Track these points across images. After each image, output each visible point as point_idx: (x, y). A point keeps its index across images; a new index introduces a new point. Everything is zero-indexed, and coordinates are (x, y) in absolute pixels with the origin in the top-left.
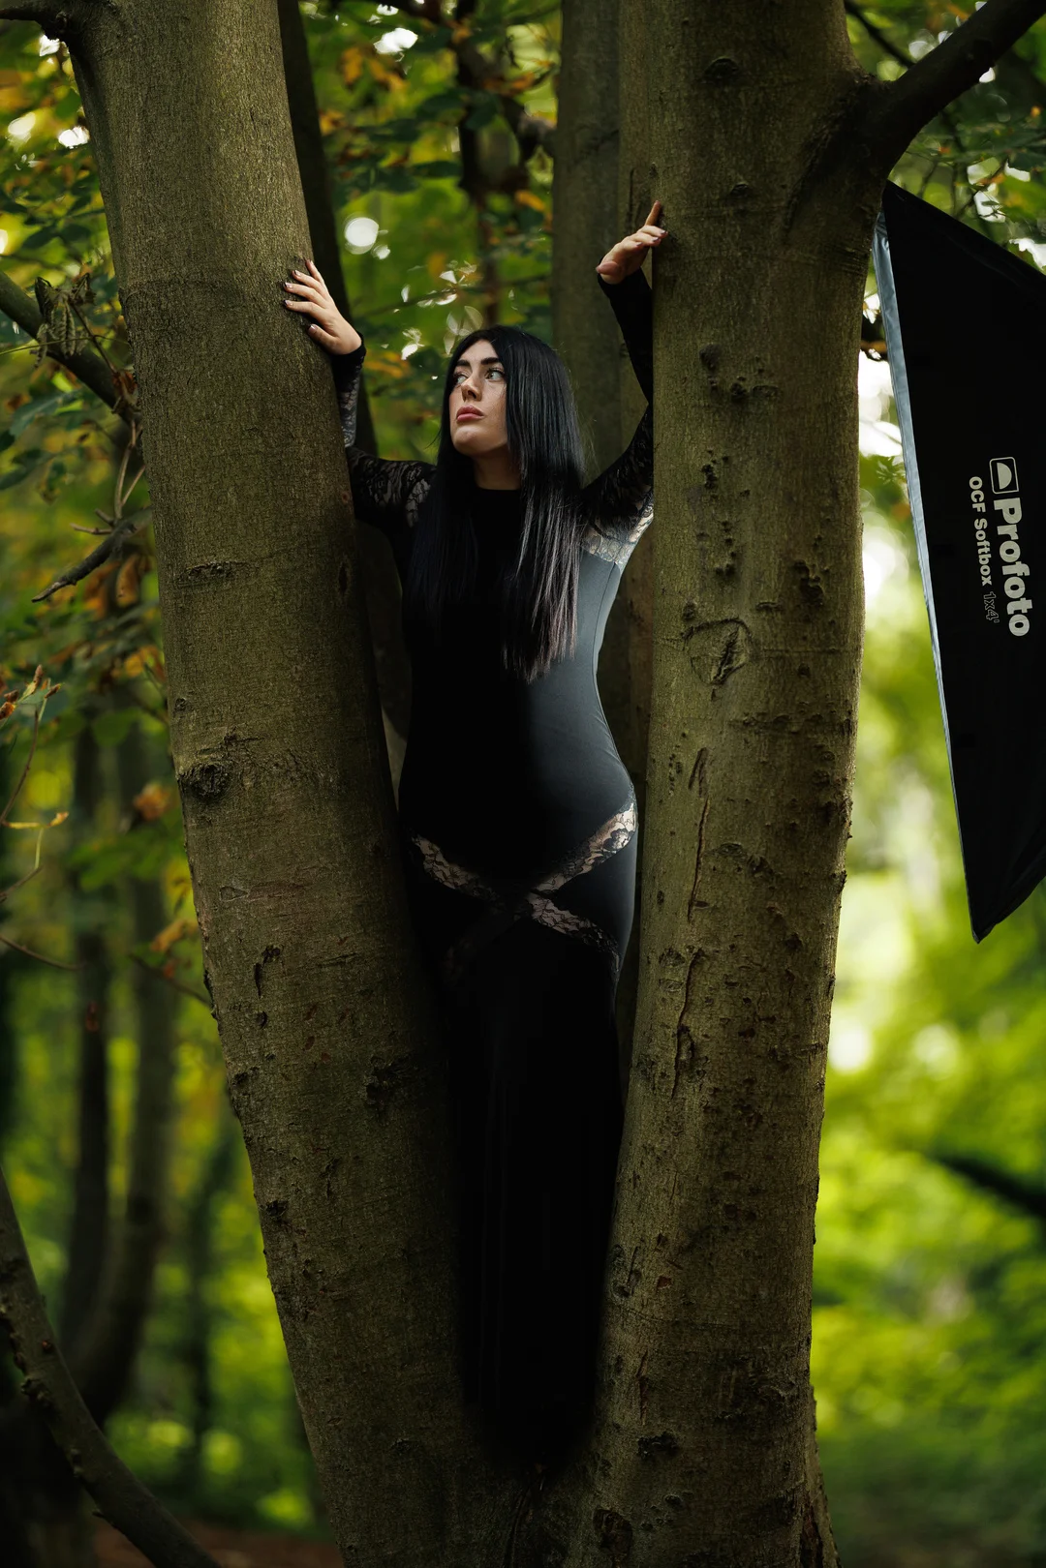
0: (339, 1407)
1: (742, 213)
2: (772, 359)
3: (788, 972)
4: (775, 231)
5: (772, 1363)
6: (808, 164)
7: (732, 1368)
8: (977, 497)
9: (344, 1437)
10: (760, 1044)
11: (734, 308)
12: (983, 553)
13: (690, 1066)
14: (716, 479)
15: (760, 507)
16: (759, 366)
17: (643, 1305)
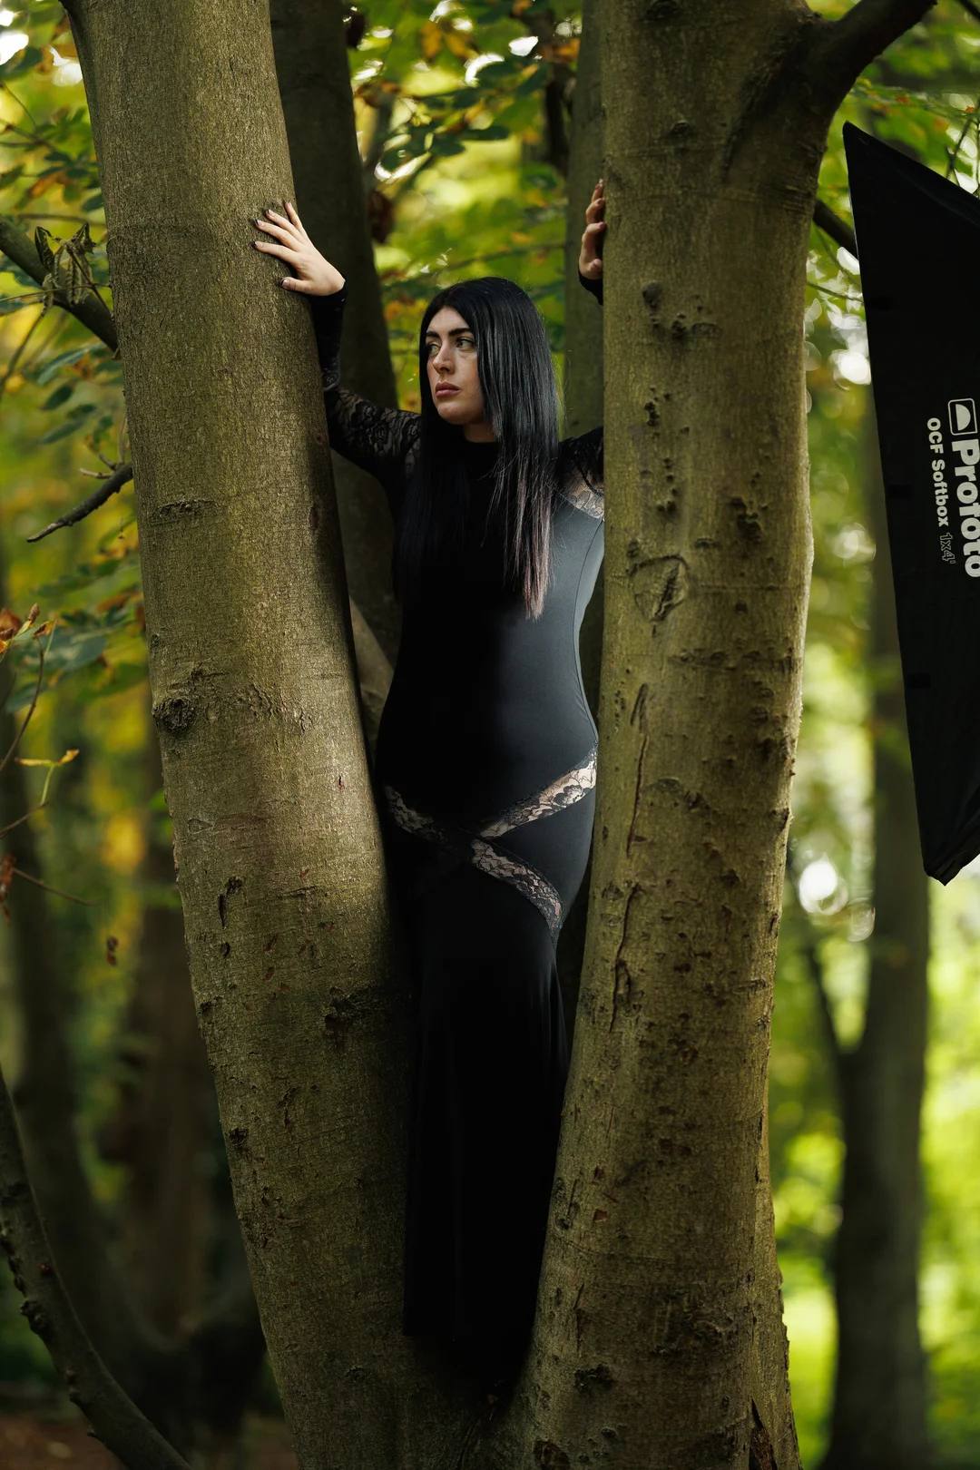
0: (296, 1333)
1: (683, 151)
2: (711, 296)
3: (724, 908)
4: (714, 169)
5: (708, 1299)
6: (749, 101)
7: (667, 1302)
8: (935, 438)
9: (301, 1363)
10: (696, 978)
11: (674, 246)
12: (940, 494)
13: (627, 1000)
14: (658, 417)
15: (699, 443)
16: (698, 303)
17: (580, 1238)
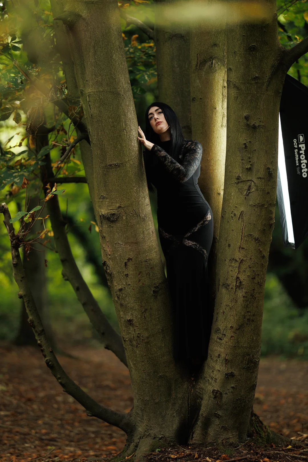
0: (145, 367)
1: (257, 83)
2: (263, 118)
3: (262, 264)
4: (264, 87)
5: (255, 354)
6: (272, 71)
7: (247, 356)
8: (295, 144)
9: (146, 374)
10: (256, 281)
11: (253, 106)
12: (297, 158)
13: (240, 285)
14: (247, 146)
15: (259, 154)
16: (260, 120)
17: (226, 342)
